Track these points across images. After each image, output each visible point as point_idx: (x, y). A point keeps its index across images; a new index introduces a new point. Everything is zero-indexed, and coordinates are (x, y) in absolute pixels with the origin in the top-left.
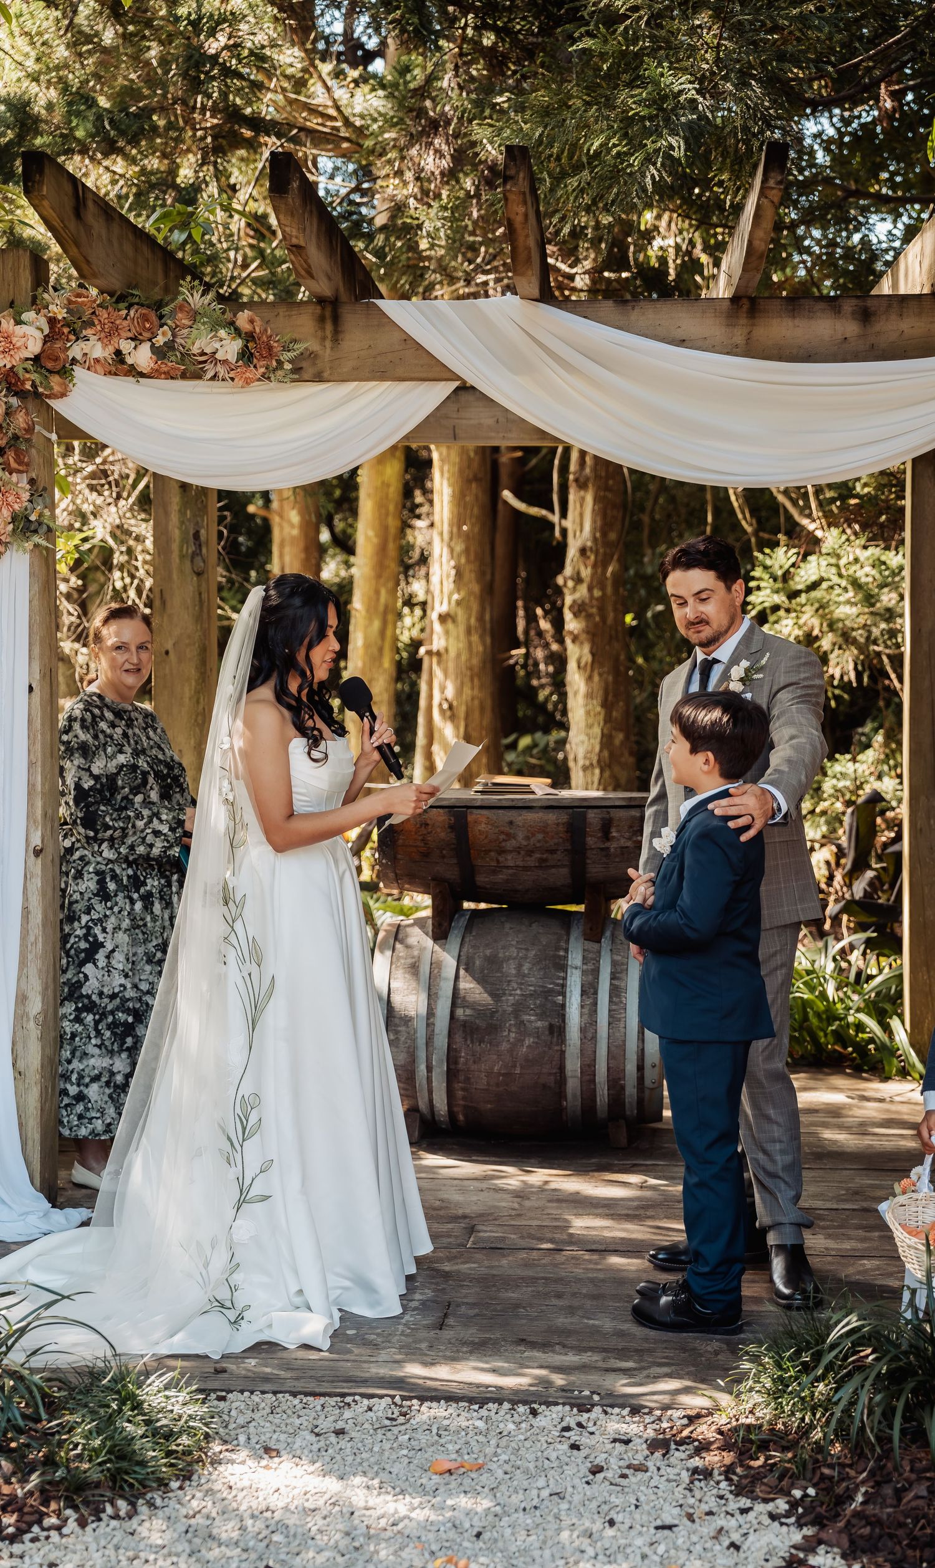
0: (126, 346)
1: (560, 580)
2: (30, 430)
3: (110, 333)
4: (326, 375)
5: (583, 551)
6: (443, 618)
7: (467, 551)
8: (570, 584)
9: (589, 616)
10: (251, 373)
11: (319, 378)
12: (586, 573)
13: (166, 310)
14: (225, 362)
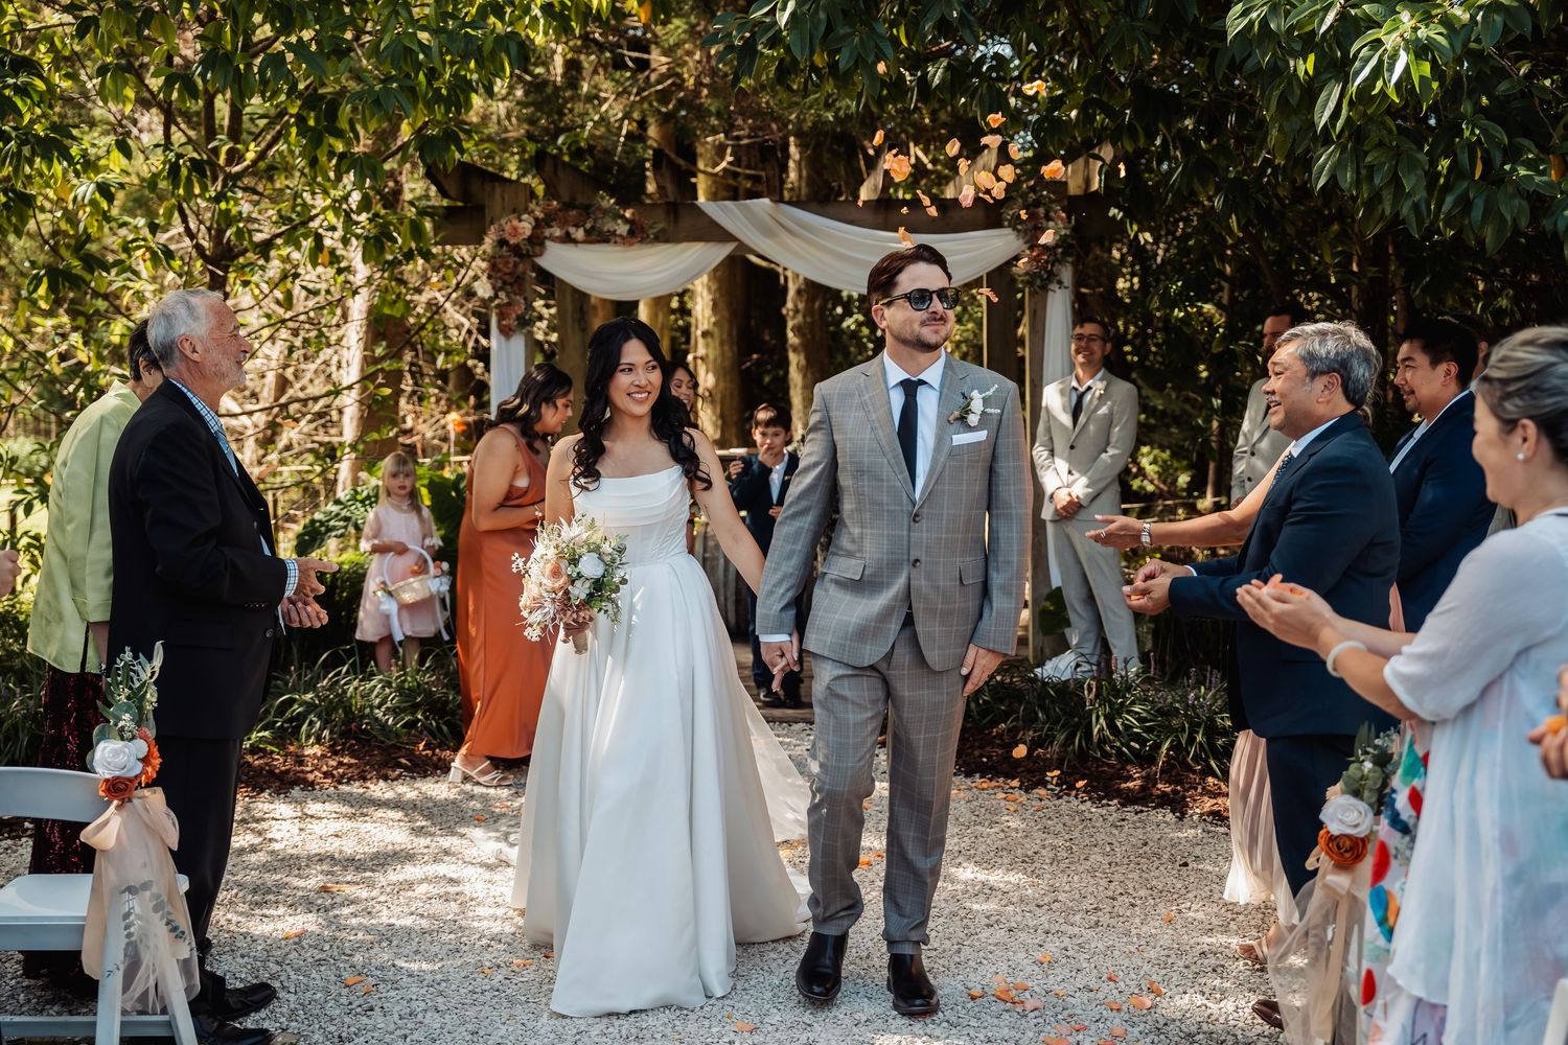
0: (572, 230)
1: (784, 311)
2: (524, 273)
3: (564, 224)
4: (671, 240)
5: (799, 292)
6: (705, 334)
7: (719, 289)
8: (791, 313)
9: (804, 335)
10: (633, 240)
11: (667, 241)
12: (801, 306)
13: (591, 210)
14: (621, 236)
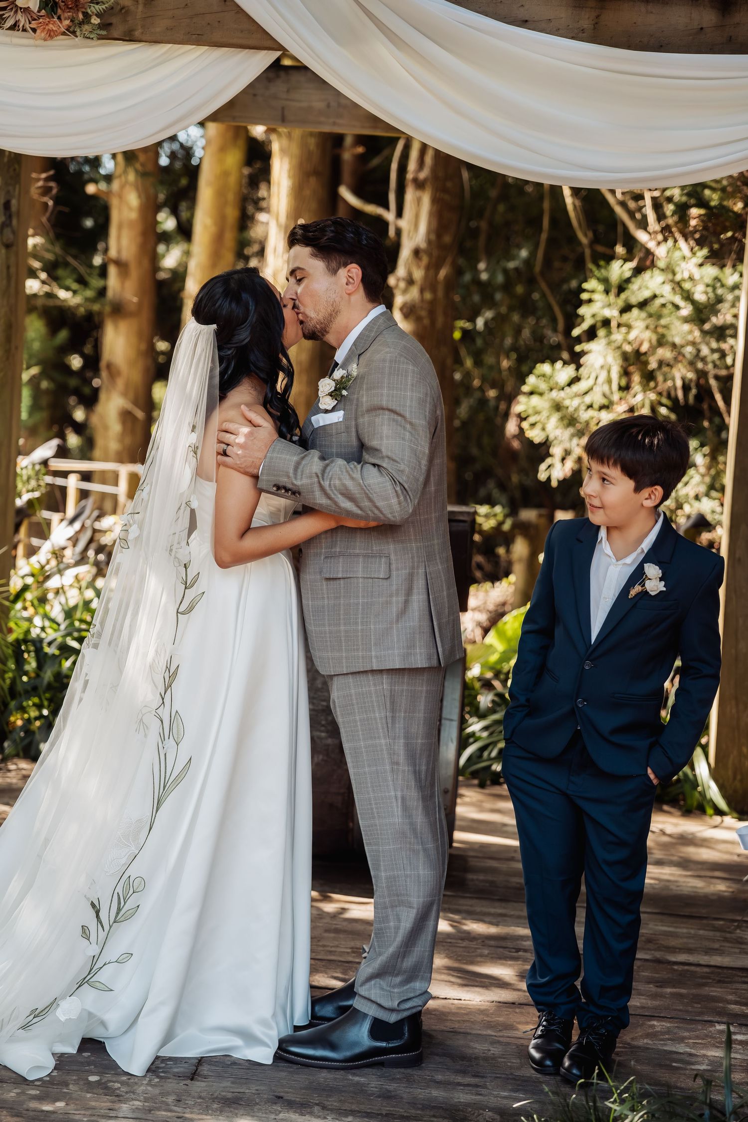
4: (137, 33)
5: (417, 252)
8: (402, 285)
9: (418, 320)
10: (55, 25)
11: (128, 37)
12: (418, 274)
14: (26, 10)
